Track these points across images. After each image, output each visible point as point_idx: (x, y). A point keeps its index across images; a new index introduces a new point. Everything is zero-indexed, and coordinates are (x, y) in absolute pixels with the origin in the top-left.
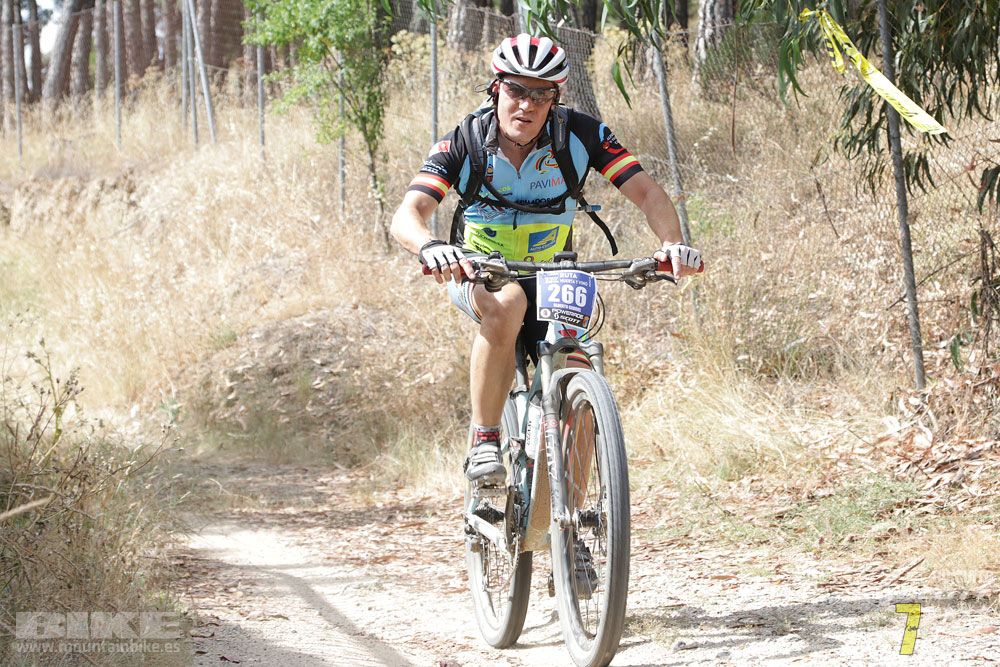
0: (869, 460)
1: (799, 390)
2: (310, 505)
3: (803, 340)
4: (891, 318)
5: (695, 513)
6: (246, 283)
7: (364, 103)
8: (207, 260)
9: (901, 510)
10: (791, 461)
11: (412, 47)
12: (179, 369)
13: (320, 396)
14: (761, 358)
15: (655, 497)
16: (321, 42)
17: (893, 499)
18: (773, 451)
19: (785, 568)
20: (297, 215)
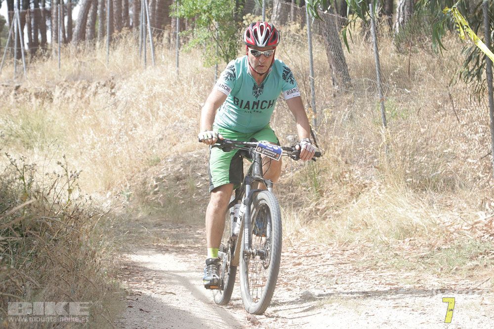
0: (469, 232)
1: (437, 197)
2: (191, 243)
3: (439, 172)
4: (484, 163)
5: (381, 254)
6: (166, 134)
7: (227, 48)
8: (148, 123)
9: (482, 256)
10: (430, 231)
11: (253, 21)
12: (131, 175)
13: (200, 191)
14: (418, 180)
15: (361, 246)
16: (208, 17)
17: (478, 251)
18: (422, 226)
19: (422, 281)
20: (193, 102)
